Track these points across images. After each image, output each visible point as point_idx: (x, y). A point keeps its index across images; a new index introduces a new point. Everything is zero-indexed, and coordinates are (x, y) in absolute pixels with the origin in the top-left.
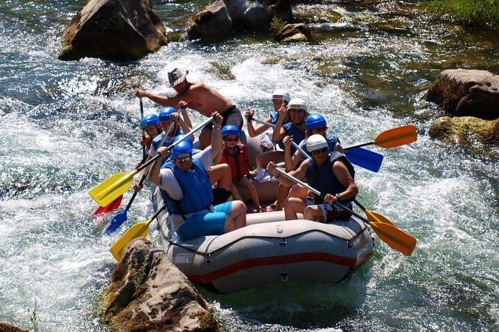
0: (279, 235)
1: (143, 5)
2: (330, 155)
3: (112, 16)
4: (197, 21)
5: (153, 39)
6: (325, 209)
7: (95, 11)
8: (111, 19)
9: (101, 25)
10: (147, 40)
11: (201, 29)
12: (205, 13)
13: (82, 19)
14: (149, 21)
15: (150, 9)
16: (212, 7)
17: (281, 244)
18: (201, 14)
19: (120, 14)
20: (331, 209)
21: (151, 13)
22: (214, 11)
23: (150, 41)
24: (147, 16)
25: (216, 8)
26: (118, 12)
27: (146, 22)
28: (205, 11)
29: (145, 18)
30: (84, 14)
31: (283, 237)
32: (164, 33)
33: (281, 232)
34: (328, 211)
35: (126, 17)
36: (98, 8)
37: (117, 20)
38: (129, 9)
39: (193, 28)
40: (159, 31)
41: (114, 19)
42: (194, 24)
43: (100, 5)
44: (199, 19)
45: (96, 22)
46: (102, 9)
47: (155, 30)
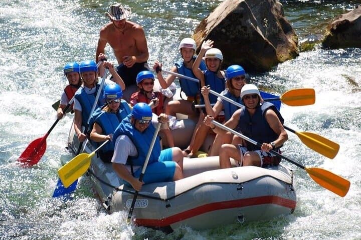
0: (236, 181)
1: (274, 12)
2: (261, 104)
3: (240, 24)
4: (332, 30)
5: (284, 49)
6: (262, 155)
7: (223, 18)
8: (240, 27)
9: (228, 34)
10: (277, 50)
11: (337, 38)
12: (342, 22)
13: (208, 27)
14: (280, 30)
15: (281, 16)
16: (350, 15)
17: (238, 189)
18: (337, 22)
19: (249, 21)
20: (266, 155)
21: (282, 21)
22: (351, 19)
23: (280, 51)
24: (278, 24)
25: (353, 16)
26: (247, 19)
27: (276, 31)
28: (341, 20)
29: (275, 27)
30: (211, 22)
31: (239, 182)
32: (296, 43)
33: (237, 178)
34: (264, 157)
35: (256, 25)
36: (226, 15)
37: (245, 28)
38: (258, 16)
39: (328, 37)
40: (290, 40)
41: (242, 27)
42: (328, 33)
43: (228, 11)
44: (335, 28)
45: (223, 30)
46: (230, 17)
47: (286, 39)
